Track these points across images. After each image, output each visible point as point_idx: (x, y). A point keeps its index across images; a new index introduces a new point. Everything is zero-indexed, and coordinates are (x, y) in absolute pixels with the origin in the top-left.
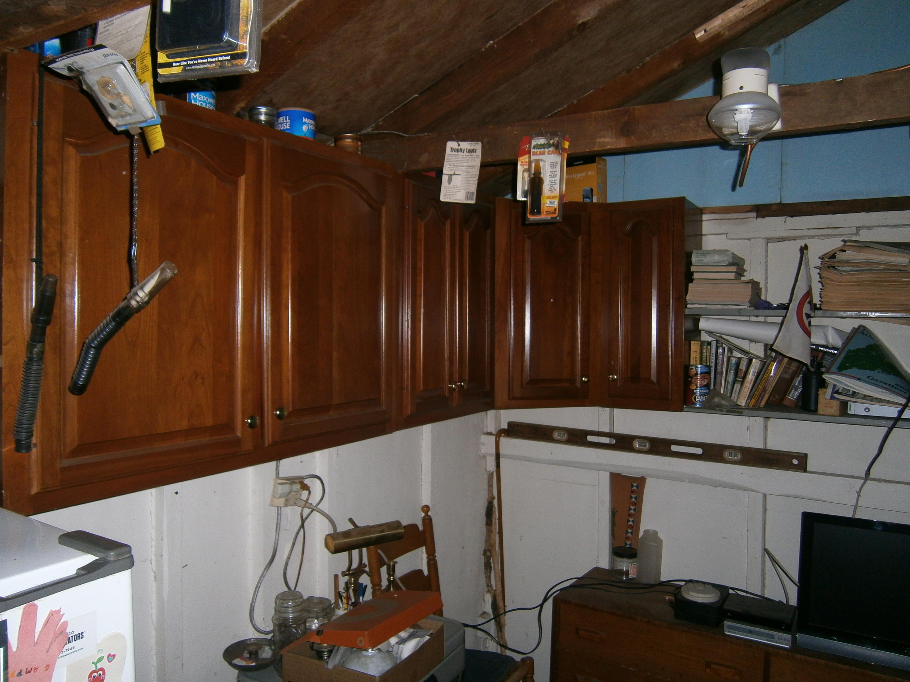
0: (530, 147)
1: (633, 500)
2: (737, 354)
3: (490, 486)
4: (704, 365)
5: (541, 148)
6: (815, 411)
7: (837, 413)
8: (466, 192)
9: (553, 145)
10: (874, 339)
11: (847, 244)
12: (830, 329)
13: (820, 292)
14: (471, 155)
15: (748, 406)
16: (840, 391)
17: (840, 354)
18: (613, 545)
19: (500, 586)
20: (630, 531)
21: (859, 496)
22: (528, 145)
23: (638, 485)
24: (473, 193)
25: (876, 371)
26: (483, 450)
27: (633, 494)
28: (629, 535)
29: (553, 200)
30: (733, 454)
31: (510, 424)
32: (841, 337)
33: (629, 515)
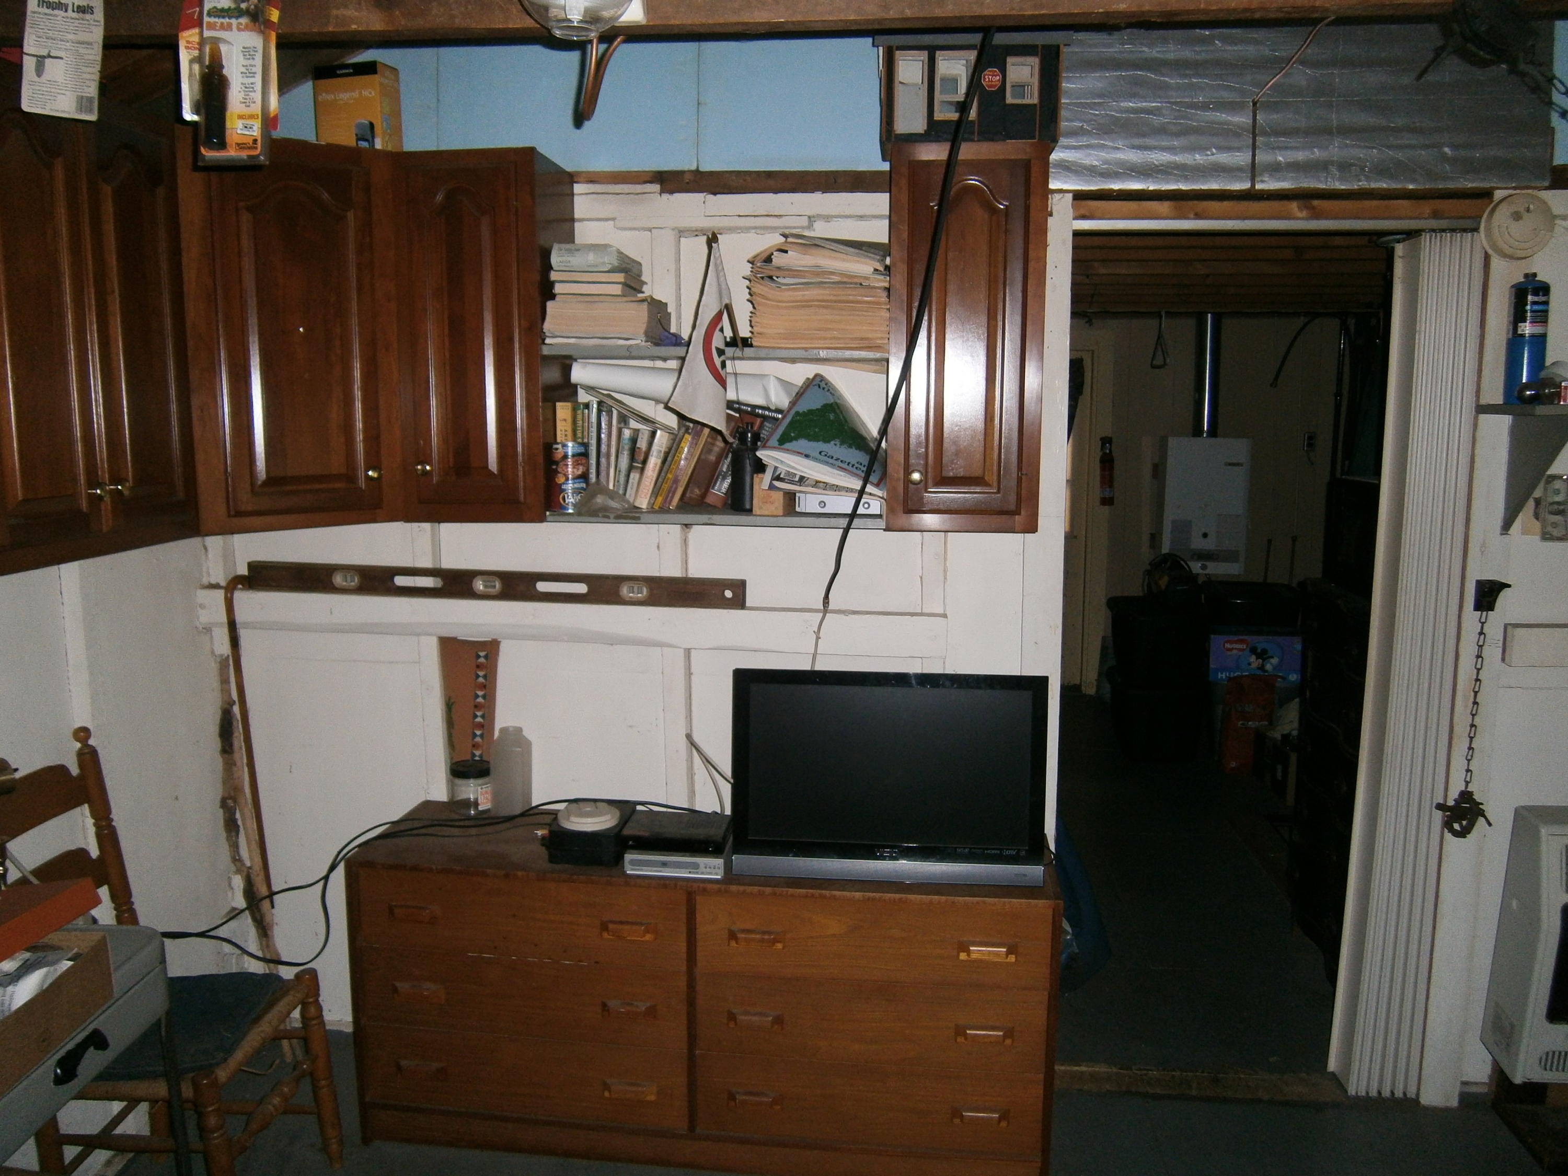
0: (201, 13)
1: (481, 680)
2: (633, 424)
3: (225, 681)
4: (579, 443)
5: (224, 17)
6: (750, 511)
7: (780, 511)
8: (78, 97)
9: (247, 12)
10: (834, 395)
11: (790, 240)
12: (772, 379)
13: (751, 317)
14: (83, 19)
15: (652, 508)
16: (782, 476)
17: (783, 418)
18: (452, 758)
19: (258, 859)
20: (478, 733)
21: (818, 638)
22: (198, 9)
23: (487, 654)
24: (90, 100)
25: (832, 443)
26: (204, 617)
27: (480, 671)
28: (478, 739)
29: (249, 122)
30: (636, 589)
31: (252, 566)
32: (788, 393)
33: (476, 706)
